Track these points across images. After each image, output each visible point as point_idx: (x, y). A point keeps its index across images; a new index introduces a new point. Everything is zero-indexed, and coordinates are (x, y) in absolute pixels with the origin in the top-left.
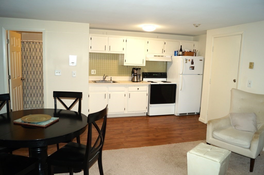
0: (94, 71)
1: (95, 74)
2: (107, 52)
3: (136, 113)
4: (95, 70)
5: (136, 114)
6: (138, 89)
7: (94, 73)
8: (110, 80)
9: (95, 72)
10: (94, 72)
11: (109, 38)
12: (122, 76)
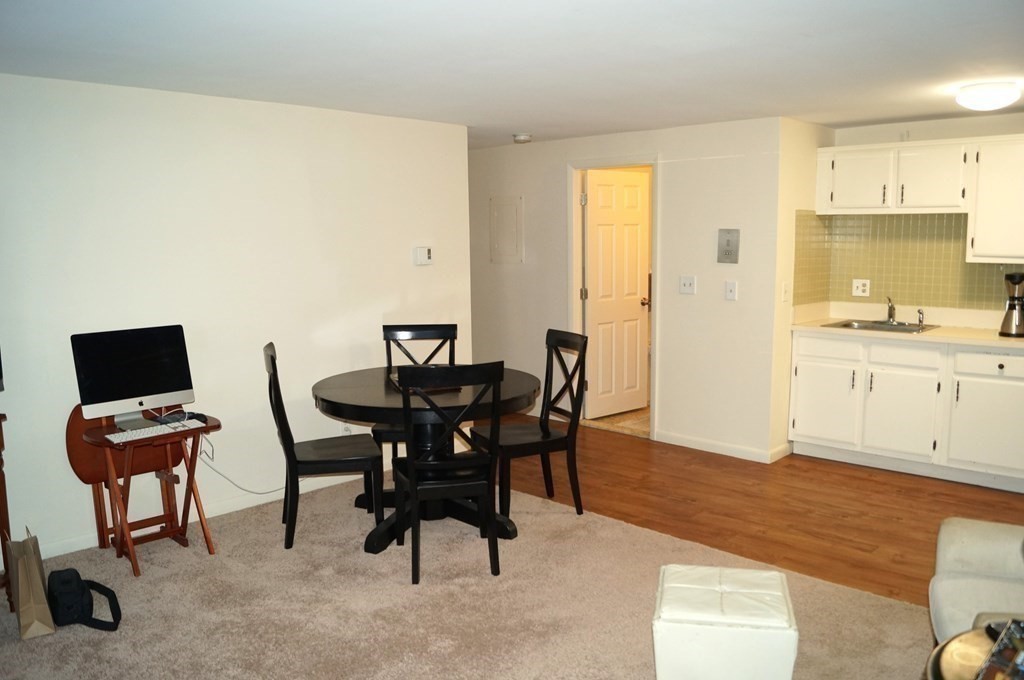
0: (864, 285)
1: (867, 294)
2: (893, 208)
3: (990, 471)
4: (868, 282)
5: (996, 477)
6: (1001, 367)
7: (864, 291)
8: (917, 322)
9: (868, 288)
10: (861, 288)
11: (902, 155)
12: (980, 307)
